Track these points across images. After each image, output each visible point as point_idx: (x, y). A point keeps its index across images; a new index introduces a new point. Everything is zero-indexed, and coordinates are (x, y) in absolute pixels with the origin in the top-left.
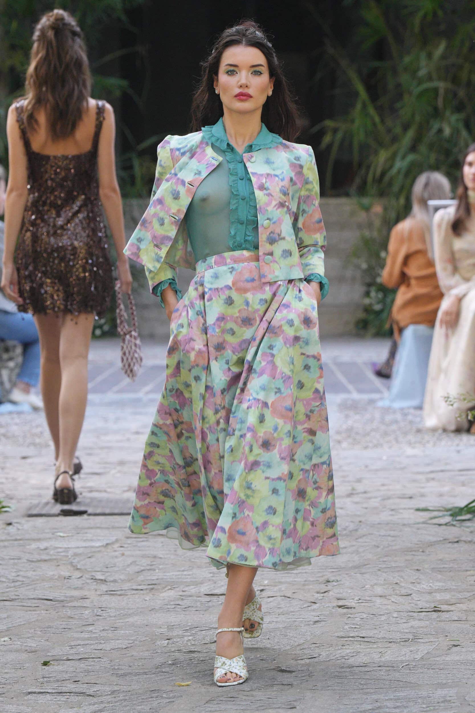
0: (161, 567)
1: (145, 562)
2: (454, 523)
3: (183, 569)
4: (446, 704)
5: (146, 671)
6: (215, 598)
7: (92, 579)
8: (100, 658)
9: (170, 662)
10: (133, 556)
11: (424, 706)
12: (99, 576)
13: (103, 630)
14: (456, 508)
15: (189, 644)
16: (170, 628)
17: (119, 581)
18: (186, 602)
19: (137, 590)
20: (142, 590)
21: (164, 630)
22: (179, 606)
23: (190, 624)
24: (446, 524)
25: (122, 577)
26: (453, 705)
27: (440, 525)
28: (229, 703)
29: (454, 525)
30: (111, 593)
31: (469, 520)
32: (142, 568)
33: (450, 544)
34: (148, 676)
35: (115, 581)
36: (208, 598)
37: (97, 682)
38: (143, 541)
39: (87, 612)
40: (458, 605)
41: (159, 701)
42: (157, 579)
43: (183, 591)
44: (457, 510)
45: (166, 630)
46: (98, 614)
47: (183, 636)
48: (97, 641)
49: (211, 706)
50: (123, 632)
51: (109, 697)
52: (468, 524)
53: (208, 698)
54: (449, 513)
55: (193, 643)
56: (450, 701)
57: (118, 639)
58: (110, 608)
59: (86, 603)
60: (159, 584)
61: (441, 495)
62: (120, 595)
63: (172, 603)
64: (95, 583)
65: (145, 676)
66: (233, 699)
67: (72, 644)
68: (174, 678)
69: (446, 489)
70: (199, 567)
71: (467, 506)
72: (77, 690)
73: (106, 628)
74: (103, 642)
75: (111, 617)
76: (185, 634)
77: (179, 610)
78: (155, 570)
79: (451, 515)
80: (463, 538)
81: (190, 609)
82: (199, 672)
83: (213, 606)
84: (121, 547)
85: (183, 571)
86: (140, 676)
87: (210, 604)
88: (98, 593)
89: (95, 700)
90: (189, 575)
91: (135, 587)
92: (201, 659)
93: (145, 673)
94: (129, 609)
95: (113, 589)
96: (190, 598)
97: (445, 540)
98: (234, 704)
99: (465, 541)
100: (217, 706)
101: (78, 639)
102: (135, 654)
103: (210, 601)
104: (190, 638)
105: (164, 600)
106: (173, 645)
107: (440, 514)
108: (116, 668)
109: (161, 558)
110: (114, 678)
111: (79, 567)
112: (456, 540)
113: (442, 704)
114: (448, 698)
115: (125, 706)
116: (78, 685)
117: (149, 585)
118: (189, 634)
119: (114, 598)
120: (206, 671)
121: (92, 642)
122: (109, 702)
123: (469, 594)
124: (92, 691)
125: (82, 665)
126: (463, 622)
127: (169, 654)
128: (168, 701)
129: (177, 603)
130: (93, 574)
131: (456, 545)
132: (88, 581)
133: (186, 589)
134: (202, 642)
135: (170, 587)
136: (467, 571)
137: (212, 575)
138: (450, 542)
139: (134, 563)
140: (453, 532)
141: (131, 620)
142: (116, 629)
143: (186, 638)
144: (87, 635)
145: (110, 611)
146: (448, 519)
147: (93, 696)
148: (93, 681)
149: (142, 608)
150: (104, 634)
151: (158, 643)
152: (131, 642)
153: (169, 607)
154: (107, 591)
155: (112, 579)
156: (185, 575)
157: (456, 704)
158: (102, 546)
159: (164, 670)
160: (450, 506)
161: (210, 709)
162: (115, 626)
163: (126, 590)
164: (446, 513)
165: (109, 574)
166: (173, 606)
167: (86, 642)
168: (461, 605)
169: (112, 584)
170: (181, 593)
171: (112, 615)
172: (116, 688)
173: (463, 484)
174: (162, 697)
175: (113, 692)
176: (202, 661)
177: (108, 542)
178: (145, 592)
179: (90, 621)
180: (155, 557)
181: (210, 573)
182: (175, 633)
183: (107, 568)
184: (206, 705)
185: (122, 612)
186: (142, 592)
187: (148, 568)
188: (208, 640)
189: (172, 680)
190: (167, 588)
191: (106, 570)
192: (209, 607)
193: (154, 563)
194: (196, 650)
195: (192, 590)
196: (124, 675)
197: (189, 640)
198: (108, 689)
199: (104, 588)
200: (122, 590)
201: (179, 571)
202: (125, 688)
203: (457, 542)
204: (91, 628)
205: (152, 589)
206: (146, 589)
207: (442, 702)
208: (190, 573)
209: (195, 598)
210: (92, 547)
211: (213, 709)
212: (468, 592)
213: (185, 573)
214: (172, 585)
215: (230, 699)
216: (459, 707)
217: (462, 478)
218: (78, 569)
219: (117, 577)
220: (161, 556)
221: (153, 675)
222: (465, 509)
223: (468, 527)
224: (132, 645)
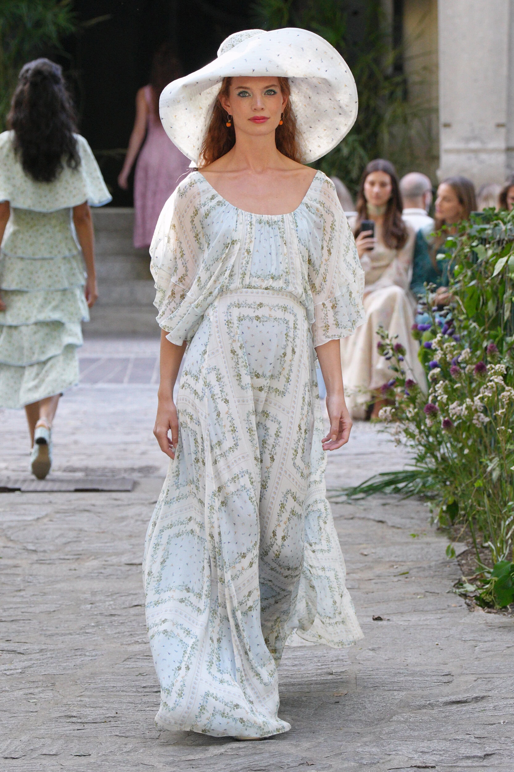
0: (86, 539)
1: (72, 534)
2: (350, 501)
3: (106, 540)
4: (339, 662)
5: (71, 632)
6: (134, 568)
7: (24, 549)
8: (30, 620)
9: (93, 624)
10: (61, 529)
11: (319, 664)
12: (31, 547)
13: (34, 595)
14: (351, 488)
15: (110, 608)
16: (94, 593)
17: (49, 551)
18: (108, 571)
19: (64, 559)
20: (68, 559)
21: (88, 596)
22: (102, 575)
23: (111, 590)
24: (342, 503)
25: (51, 548)
26: (345, 663)
27: (337, 503)
28: (145, 661)
29: (350, 504)
30: (40, 562)
31: (363, 499)
32: (69, 540)
33: (346, 521)
34: (72, 637)
35: (45, 551)
36: (128, 568)
37: (27, 641)
38: (70, 516)
39: (19, 579)
40: (351, 575)
41: (82, 659)
42: (83, 550)
43: (106, 561)
44: (352, 490)
45: (90, 595)
46: (29, 580)
47: (105, 602)
48: (27, 605)
49: (129, 663)
50: (50, 597)
51: (37, 655)
52: (362, 502)
53: (126, 657)
54: (345, 492)
55: (114, 607)
56: (342, 660)
57: (46, 604)
58: (40, 575)
59: (19, 571)
60: (84, 554)
61: (338, 476)
62: (49, 564)
63: (95, 571)
64: (26, 553)
65: (70, 636)
66: (148, 657)
67: (6, 607)
68: (96, 638)
69: (343, 471)
70: (121, 539)
71: (359, 486)
72: (9, 648)
73: (36, 593)
74: (33, 606)
75: (40, 583)
76: (107, 599)
77: (101, 577)
78: (80, 542)
79: (347, 495)
80: (358, 515)
81: (112, 577)
82: (119, 633)
83: (132, 574)
84: (51, 521)
85: (106, 543)
86: (66, 637)
87: (130, 572)
88: (29, 562)
89: (25, 657)
90: (111, 546)
91: (62, 557)
92: (121, 621)
93: (70, 634)
94: (57, 576)
95: (43, 558)
96: (112, 567)
97: (341, 516)
98: (150, 662)
99: (360, 518)
100: (134, 663)
101: (10, 603)
102: (61, 616)
103: (128, 570)
104: (112, 603)
105: (88, 568)
106: (96, 609)
107: (338, 493)
108: (45, 629)
109: (86, 531)
110: (43, 638)
111: (12, 538)
112: (351, 517)
113: (335, 663)
114: (341, 658)
115: (52, 663)
116: (9, 644)
117: (75, 555)
118: (110, 599)
119: (44, 567)
120: (125, 632)
121: (23, 606)
122: (37, 660)
123: (361, 565)
124: (22, 649)
125: (14, 626)
126: (355, 590)
127: (92, 617)
128: (90, 658)
129: (100, 571)
130: (25, 545)
131: (351, 521)
132: (20, 551)
133: (108, 559)
134: (123, 606)
135: (93, 557)
136: (360, 544)
137: (131, 547)
138: (345, 519)
139: (62, 535)
140: (349, 510)
141: (58, 586)
142: (45, 594)
143: (107, 603)
144: (19, 600)
145: (39, 578)
146: (344, 498)
147: (23, 654)
148: (23, 640)
149: (70, 576)
150: (34, 598)
151: (83, 607)
152: (58, 606)
153: (92, 575)
154: (37, 561)
155: (42, 549)
156: (108, 547)
157: (348, 663)
158: (34, 520)
159: (87, 631)
160: (346, 486)
161: (128, 666)
162: (44, 591)
163: (54, 560)
164: (342, 493)
165: (38, 545)
166: (97, 574)
167: (18, 606)
168: (354, 575)
169: (42, 554)
170: (104, 563)
171: (41, 581)
172: (44, 647)
173: (359, 467)
174: (85, 655)
175: (41, 650)
176: (122, 623)
177: (39, 516)
178: (71, 561)
179: (22, 587)
180: (81, 530)
181: (130, 545)
182: (98, 598)
183: (37, 539)
184: (125, 663)
185: (50, 579)
186: (68, 561)
187: (75, 539)
188: (127, 604)
189: (94, 640)
190: (91, 558)
191: (36, 541)
192: (129, 575)
193: (80, 536)
194: (116, 613)
195: (114, 560)
196: (52, 635)
197: (110, 605)
198: (36, 647)
199: (35, 557)
200: (50, 560)
201: (102, 543)
202: (52, 647)
203: (352, 518)
204: (22, 593)
205: (78, 559)
206: (73, 559)
207: (335, 661)
208: (112, 544)
209: (116, 567)
210: (25, 521)
211: (130, 666)
212: (361, 563)
213: (108, 544)
214: (96, 555)
215: (145, 657)
216: (350, 665)
217: (358, 462)
218: (11, 540)
219: (46, 547)
220: (86, 529)
221: (78, 636)
222: (358, 489)
223: (362, 505)
224: (59, 608)
